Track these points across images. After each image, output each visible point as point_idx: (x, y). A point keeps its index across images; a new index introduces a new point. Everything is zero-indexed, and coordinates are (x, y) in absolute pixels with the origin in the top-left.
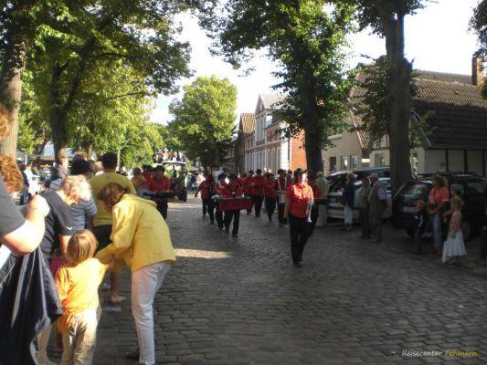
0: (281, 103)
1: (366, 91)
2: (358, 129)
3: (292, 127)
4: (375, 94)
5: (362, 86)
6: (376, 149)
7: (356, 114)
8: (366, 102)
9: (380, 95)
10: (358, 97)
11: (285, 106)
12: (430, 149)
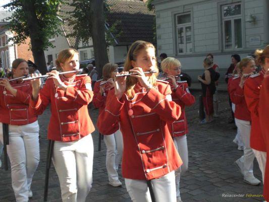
0: (10, 18)
1: (75, 8)
2: (72, 35)
3: (21, 35)
4: (81, 10)
5: (72, 5)
6: (80, 48)
7: (69, 25)
8: (75, 16)
9: (84, 11)
10: (70, 13)
11: (13, 20)
12: (117, 45)
